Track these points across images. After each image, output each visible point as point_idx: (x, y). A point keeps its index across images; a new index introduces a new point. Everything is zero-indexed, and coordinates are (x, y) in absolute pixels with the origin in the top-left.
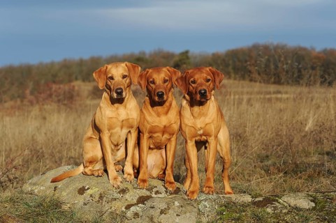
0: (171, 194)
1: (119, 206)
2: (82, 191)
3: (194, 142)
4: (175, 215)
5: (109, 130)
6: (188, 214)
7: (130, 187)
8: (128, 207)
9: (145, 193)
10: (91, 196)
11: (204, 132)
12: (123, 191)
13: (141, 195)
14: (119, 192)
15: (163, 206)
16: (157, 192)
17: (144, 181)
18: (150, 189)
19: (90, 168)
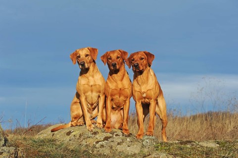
0: (126, 136)
1: (92, 142)
2: (69, 134)
3: (141, 103)
4: (127, 146)
5: (84, 94)
6: (135, 146)
7: (99, 131)
8: (97, 142)
9: (109, 135)
10: (74, 136)
11: (147, 95)
12: (95, 133)
13: (106, 136)
14: (92, 134)
15: (119, 141)
16: (117, 135)
17: (108, 128)
18: (112, 133)
19: (75, 122)
